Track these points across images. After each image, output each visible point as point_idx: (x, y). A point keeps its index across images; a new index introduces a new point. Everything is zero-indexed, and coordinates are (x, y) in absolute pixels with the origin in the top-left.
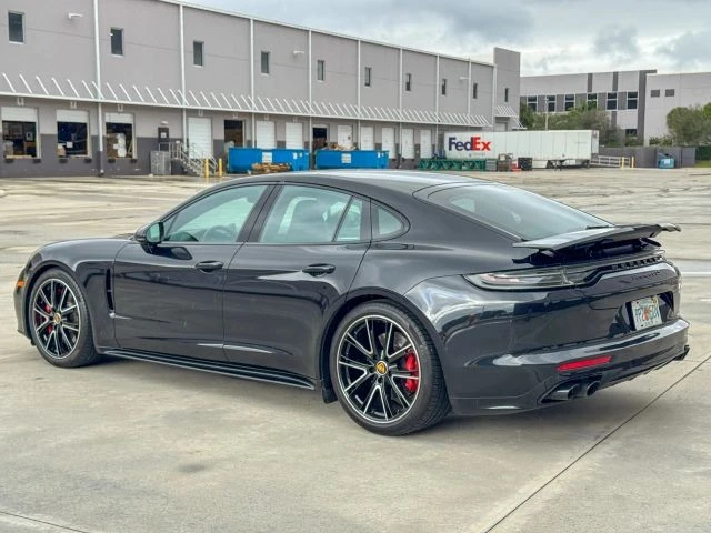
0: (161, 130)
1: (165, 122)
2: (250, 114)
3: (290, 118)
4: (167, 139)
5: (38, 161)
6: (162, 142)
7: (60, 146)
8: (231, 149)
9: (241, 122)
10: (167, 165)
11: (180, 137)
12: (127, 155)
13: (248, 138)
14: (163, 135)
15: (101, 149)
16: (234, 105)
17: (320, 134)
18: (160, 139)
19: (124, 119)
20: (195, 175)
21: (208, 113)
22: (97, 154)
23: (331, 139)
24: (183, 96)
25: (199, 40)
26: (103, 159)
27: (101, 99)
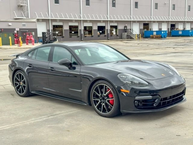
0: (125, 27)
1: (126, 25)
2: (151, 21)
3: (163, 22)
4: (126, 29)
5: (93, 36)
6: (125, 30)
7: (98, 32)
8: (145, 31)
9: (148, 24)
10: (126, 36)
11: (130, 28)
12: (116, 34)
13: (150, 28)
14: (126, 28)
15: (109, 33)
16: (146, 19)
17: (173, 26)
18: (125, 29)
19: (115, 24)
20: (133, 39)
21: (138, 22)
22: (108, 34)
23: (176, 27)
24: (132, 17)
25: (137, 1)
26: (109, 35)
27: (109, 19)
